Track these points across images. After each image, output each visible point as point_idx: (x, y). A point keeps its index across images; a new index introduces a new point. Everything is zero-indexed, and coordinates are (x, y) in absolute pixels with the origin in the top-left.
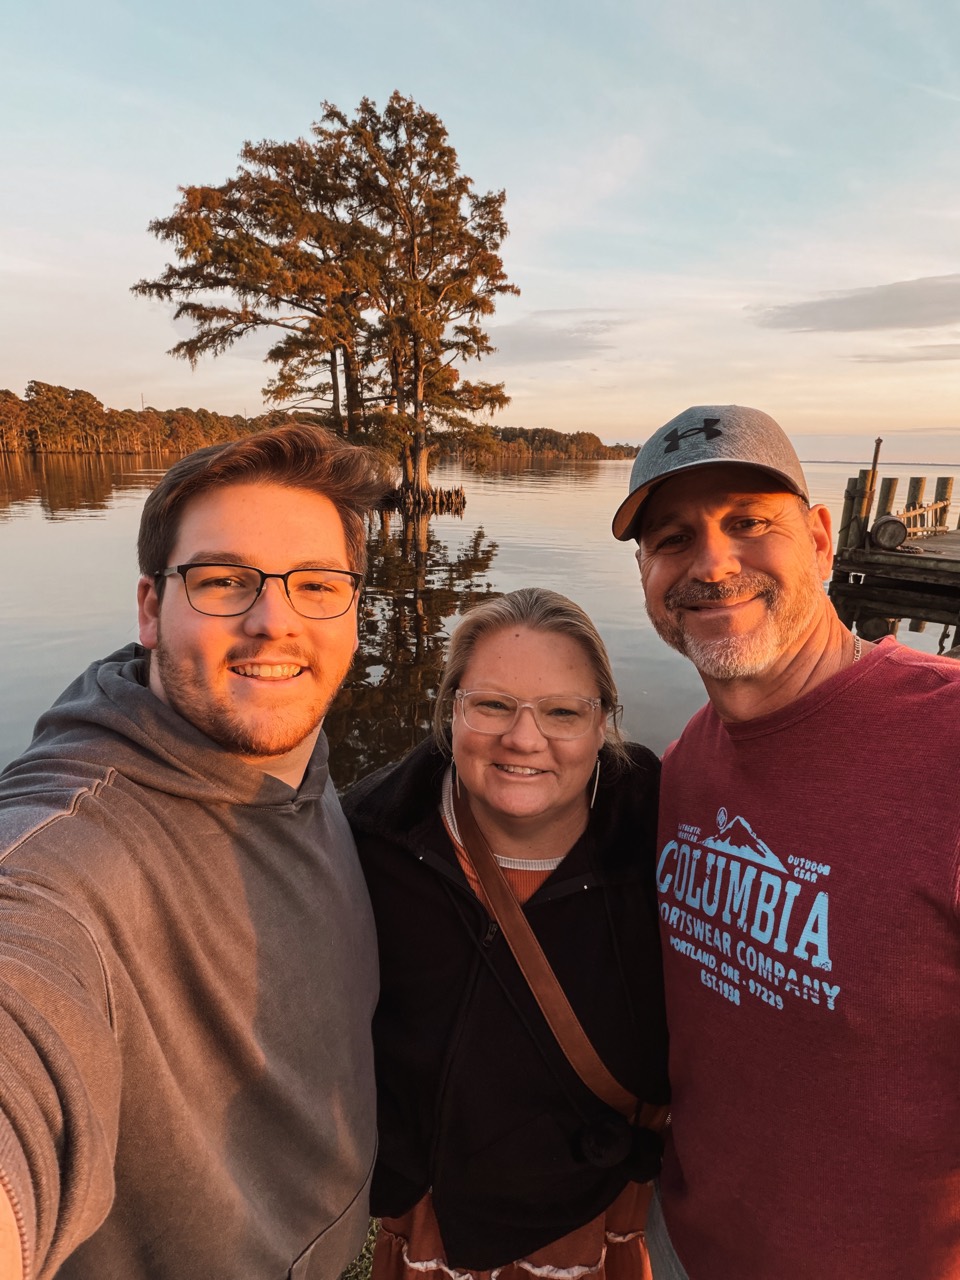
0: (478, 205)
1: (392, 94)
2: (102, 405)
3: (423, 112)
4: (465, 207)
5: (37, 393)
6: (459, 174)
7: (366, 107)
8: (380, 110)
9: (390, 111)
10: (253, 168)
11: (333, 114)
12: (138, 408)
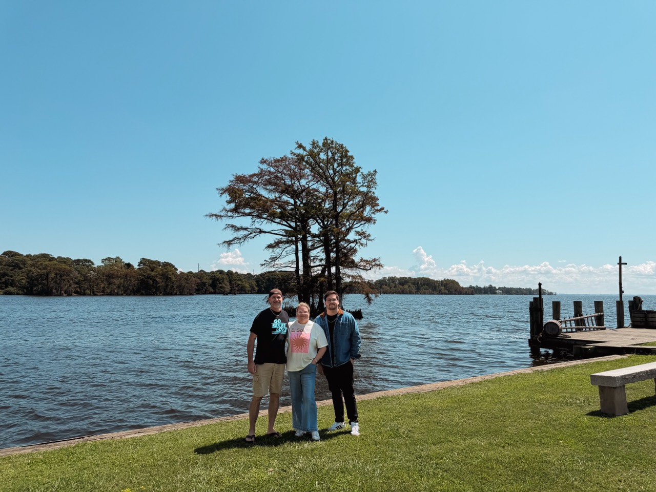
0: (364, 177)
1: (324, 138)
2: (177, 270)
3: (337, 144)
4: (359, 179)
5: (144, 264)
6: (355, 165)
7: (314, 144)
8: (320, 144)
9: (324, 144)
10: (264, 167)
11: (300, 146)
12: (195, 271)
